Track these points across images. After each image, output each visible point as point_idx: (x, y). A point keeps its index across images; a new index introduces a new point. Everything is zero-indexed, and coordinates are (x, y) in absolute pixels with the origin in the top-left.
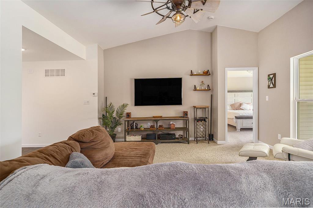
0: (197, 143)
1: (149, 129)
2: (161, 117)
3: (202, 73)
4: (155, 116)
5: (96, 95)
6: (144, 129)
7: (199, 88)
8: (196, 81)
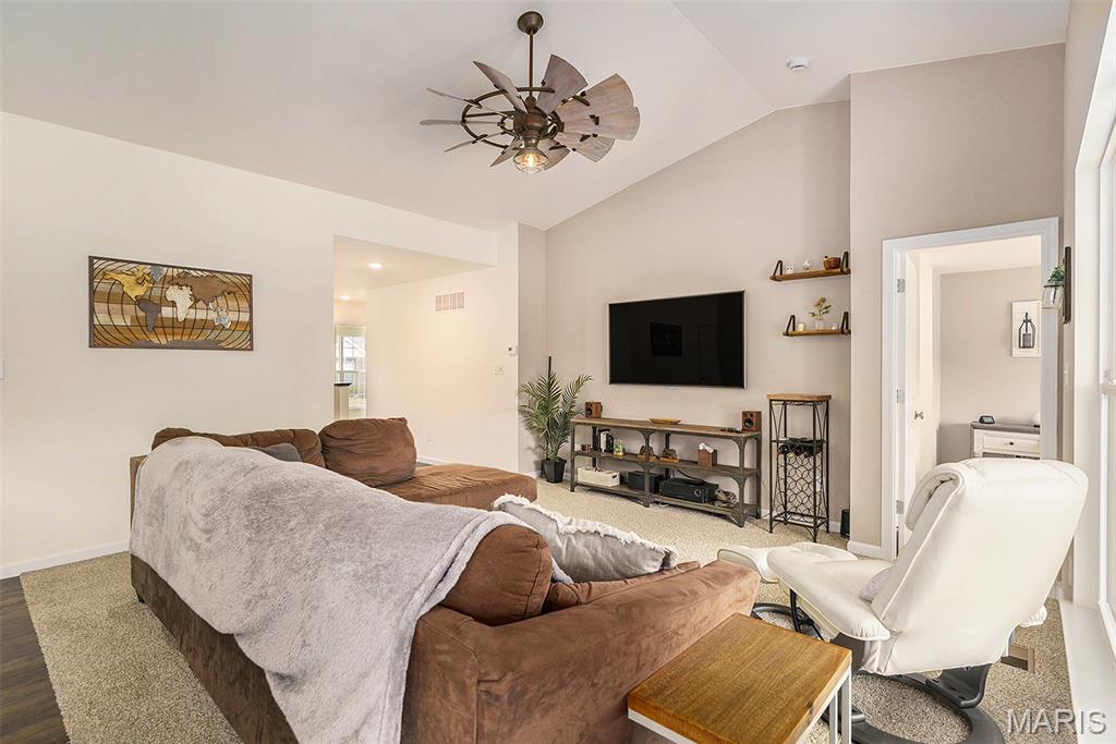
0: (771, 529)
1: (636, 455)
2: (676, 423)
3: (822, 268)
4: (661, 418)
5: (514, 352)
6: (625, 454)
7: (805, 328)
8: (798, 300)
